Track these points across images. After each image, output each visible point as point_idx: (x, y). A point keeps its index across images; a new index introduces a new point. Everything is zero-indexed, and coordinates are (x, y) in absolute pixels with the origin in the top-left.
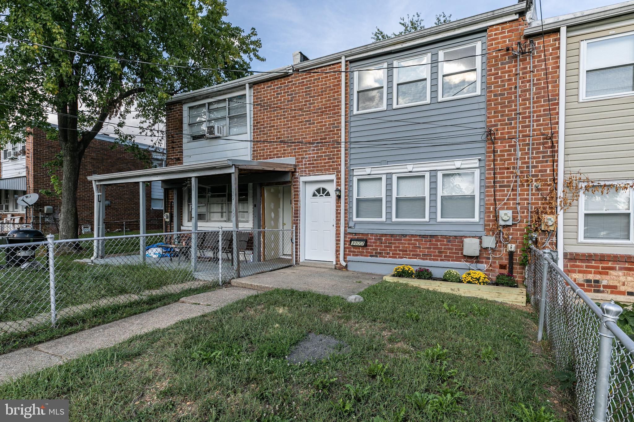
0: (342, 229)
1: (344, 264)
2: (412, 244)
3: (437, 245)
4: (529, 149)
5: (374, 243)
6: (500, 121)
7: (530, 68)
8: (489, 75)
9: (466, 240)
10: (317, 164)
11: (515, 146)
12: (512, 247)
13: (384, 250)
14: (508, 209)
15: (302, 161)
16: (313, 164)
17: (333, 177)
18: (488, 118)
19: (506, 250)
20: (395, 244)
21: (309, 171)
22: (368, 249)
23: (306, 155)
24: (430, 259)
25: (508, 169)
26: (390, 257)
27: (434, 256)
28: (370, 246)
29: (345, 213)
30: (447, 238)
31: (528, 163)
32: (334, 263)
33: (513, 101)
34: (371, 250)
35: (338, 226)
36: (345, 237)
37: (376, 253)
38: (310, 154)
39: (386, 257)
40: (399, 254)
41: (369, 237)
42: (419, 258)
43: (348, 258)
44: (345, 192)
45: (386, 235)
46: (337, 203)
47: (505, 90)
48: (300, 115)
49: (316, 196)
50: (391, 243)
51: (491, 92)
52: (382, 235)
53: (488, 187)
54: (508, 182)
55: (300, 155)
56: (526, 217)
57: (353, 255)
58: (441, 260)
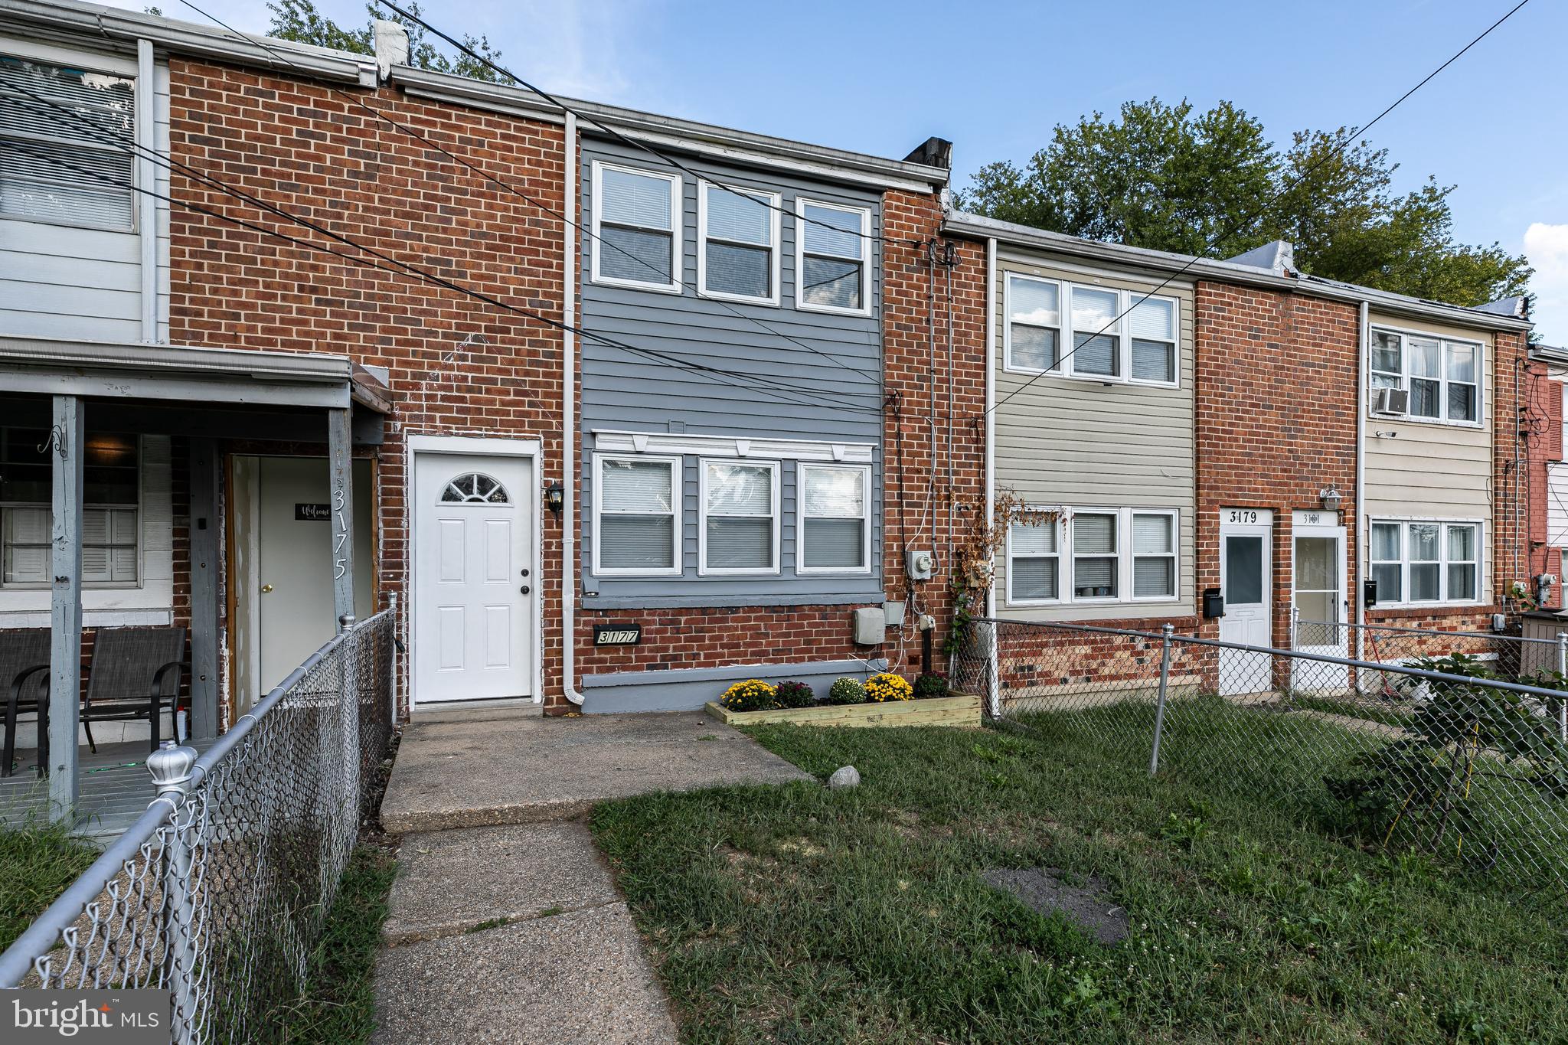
0: (568, 599)
1: (578, 699)
2: (751, 628)
3: (802, 625)
4: (947, 440)
5: (658, 632)
6: (906, 377)
7: (947, 292)
8: (889, 283)
9: (862, 612)
10: (474, 401)
11: (930, 430)
12: (929, 621)
13: (684, 648)
14: (921, 548)
15: (417, 387)
16: (463, 400)
17: (532, 448)
18: (889, 367)
19: (918, 628)
20: (711, 630)
21: (443, 419)
22: (643, 649)
23: (431, 367)
24: (789, 661)
25: (919, 471)
26: (699, 665)
27: (797, 651)
28: (648, 641)
29: (576, 555)
30: (820, 610)
31: (946, 464)
32: (538, 698)
33: (923, 346)
34: (651, 650)
35: (553, 591)
36: (576, 622)
37: (663, 658)
38: (451, 368)
39: (690, 665)
40: (722, 655)
41: (645, 617)
42: (766, 661)
43: (587, 679)
44: (576, 495)
45: (688, 610)
46: (548, 525)
47: (912, 320)
48: (407, 236)
49: (457, 499)
50: (702, 630)
51: (891, 317)
52: (681, 611)
53: (890, 504)
54: (919, 497)
55: (408, 364)
56: (945, 564)
57: (600, 670)
58: (811, 659)
